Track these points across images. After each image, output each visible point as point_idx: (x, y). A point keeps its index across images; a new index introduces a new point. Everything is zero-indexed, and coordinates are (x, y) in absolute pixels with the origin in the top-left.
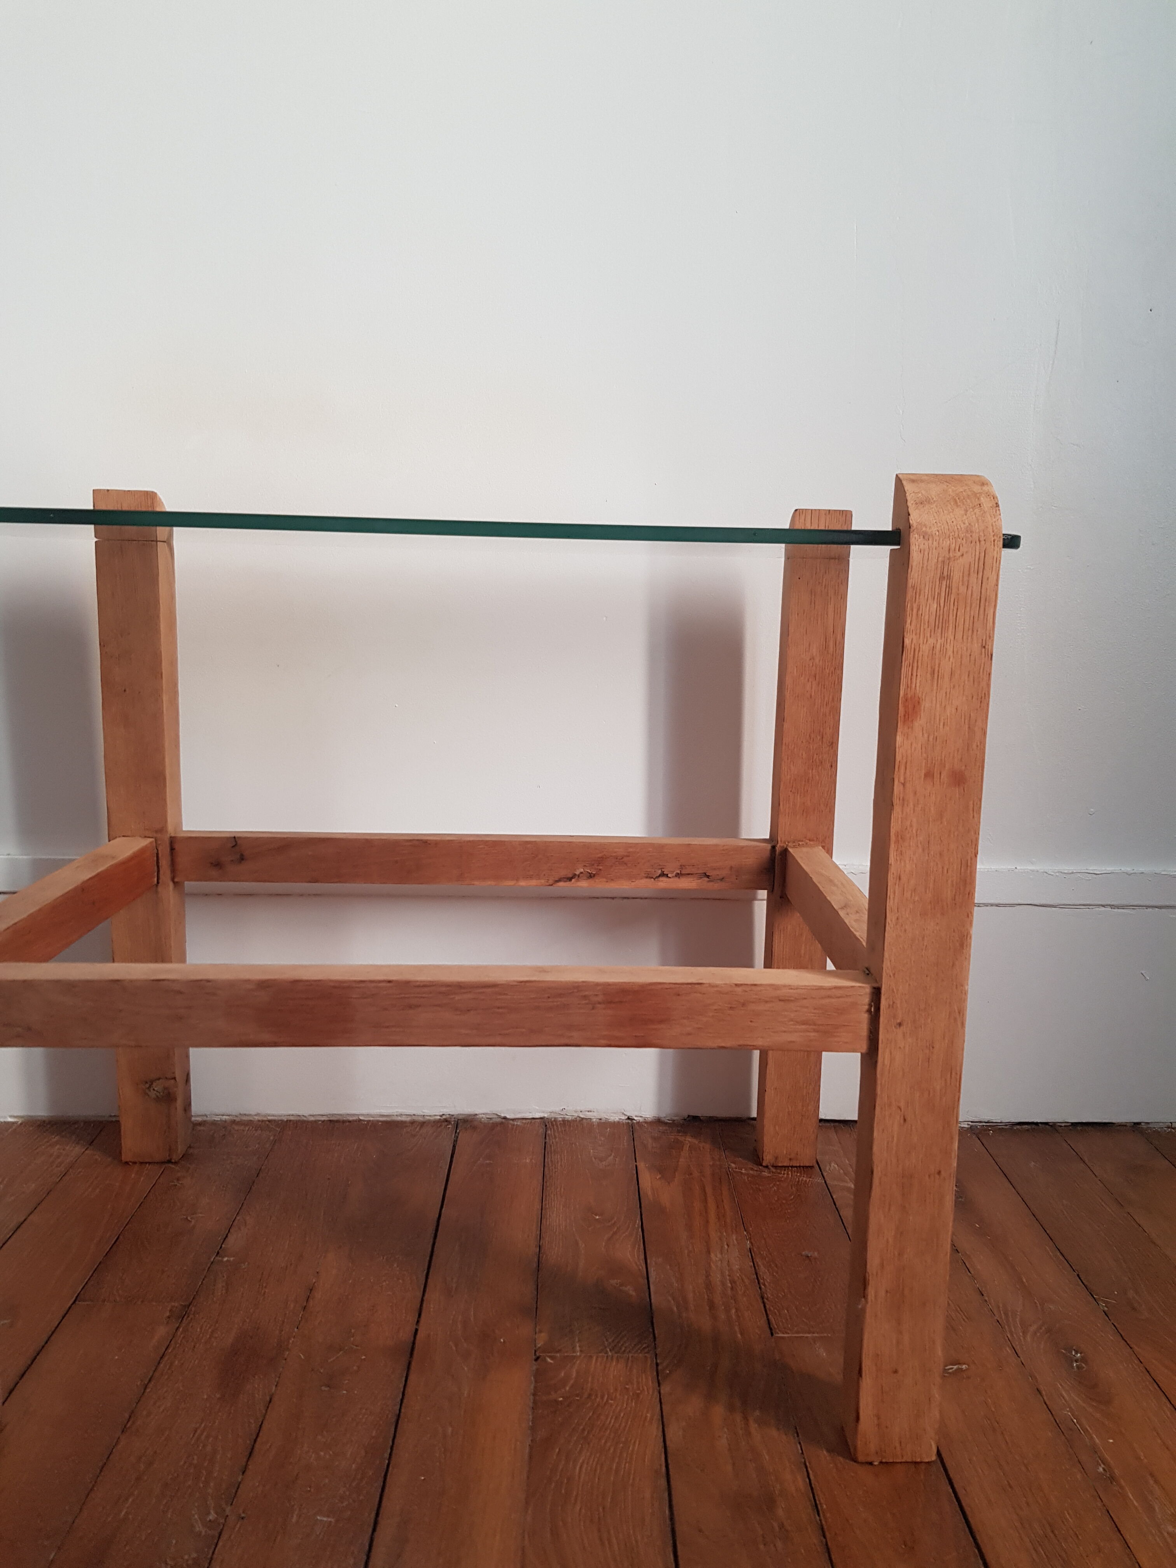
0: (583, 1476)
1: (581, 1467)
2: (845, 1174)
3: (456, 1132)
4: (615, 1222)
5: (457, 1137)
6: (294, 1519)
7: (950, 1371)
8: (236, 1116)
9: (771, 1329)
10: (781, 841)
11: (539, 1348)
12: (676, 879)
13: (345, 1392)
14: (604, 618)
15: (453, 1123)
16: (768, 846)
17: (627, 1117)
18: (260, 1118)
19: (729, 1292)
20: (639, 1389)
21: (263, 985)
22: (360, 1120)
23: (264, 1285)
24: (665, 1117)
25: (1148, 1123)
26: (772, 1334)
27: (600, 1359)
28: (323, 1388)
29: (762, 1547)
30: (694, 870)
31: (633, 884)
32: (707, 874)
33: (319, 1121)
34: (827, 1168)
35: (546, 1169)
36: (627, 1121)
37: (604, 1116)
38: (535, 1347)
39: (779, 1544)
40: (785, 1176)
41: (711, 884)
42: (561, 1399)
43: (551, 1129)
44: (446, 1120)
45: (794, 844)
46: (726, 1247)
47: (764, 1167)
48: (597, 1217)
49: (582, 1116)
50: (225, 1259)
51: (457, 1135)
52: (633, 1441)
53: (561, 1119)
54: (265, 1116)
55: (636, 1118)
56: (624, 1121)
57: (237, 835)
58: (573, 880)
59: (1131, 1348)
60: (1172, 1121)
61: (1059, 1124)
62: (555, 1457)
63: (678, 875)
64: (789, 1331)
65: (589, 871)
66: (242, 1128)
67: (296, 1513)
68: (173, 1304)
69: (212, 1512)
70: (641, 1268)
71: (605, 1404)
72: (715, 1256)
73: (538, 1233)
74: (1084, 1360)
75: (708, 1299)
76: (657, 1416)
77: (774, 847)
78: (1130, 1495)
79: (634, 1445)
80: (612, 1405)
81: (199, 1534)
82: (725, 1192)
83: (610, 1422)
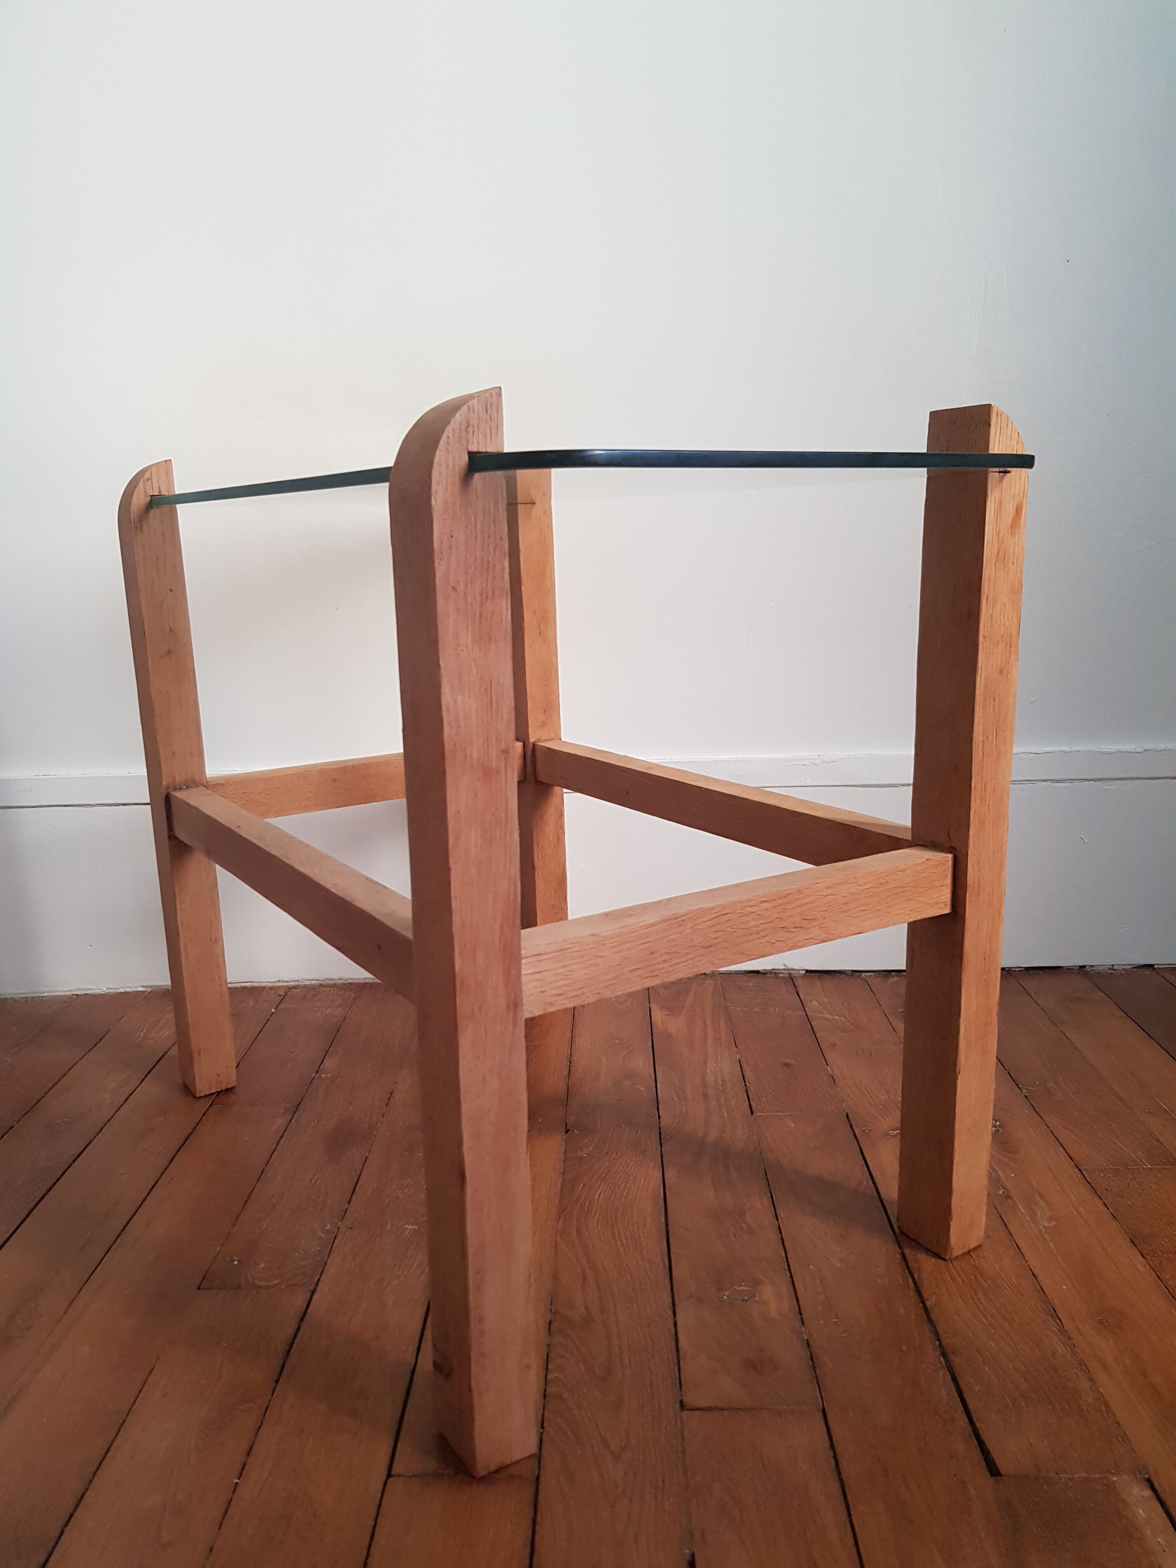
0: (601, 1199)
1: (600, 1195)
2: (824, 1008)
4: (631, 1045)
6: (389, 1227)
9: (752, 1110)
11: (569, 1125)
13: (421, 1155)
19: (720, 1088)
23: (355, 1091)
25: (1092, 966)
26: (752, 1113)
27: (616, 1132)
28: (405, 1152)
29: (733, 1238)
34: (809, 1004)
35: (576, 1011)
38: (566, 1125)
39: (746, 1237)
40: (773, 1010)
42: (585, 1155)
46: (720, 1058)
48: (617, 1041)
50: (323, 1076)
54: (347, 980)
59: (1042, 1118)
60: (1113, 964)
61: (1014, 969)
62: (580, 1189)
64: (766, 1112)
66: (328, 989)
67: (390, 1224)
68: (286, 1105)
69: (329, 1226)
70: (650, 1074)
71: (620, 1158)
72: (711, 1066)
73: (569, 1052)
74: (1000, 1126)
75: (703, 1093)
76: (659, 1166)
78: (1020, 1206)
79: (640, 1181)
80: (624, 1158)
81: (320, 1237)
82: (722, 1022)
83: (622, 1169)
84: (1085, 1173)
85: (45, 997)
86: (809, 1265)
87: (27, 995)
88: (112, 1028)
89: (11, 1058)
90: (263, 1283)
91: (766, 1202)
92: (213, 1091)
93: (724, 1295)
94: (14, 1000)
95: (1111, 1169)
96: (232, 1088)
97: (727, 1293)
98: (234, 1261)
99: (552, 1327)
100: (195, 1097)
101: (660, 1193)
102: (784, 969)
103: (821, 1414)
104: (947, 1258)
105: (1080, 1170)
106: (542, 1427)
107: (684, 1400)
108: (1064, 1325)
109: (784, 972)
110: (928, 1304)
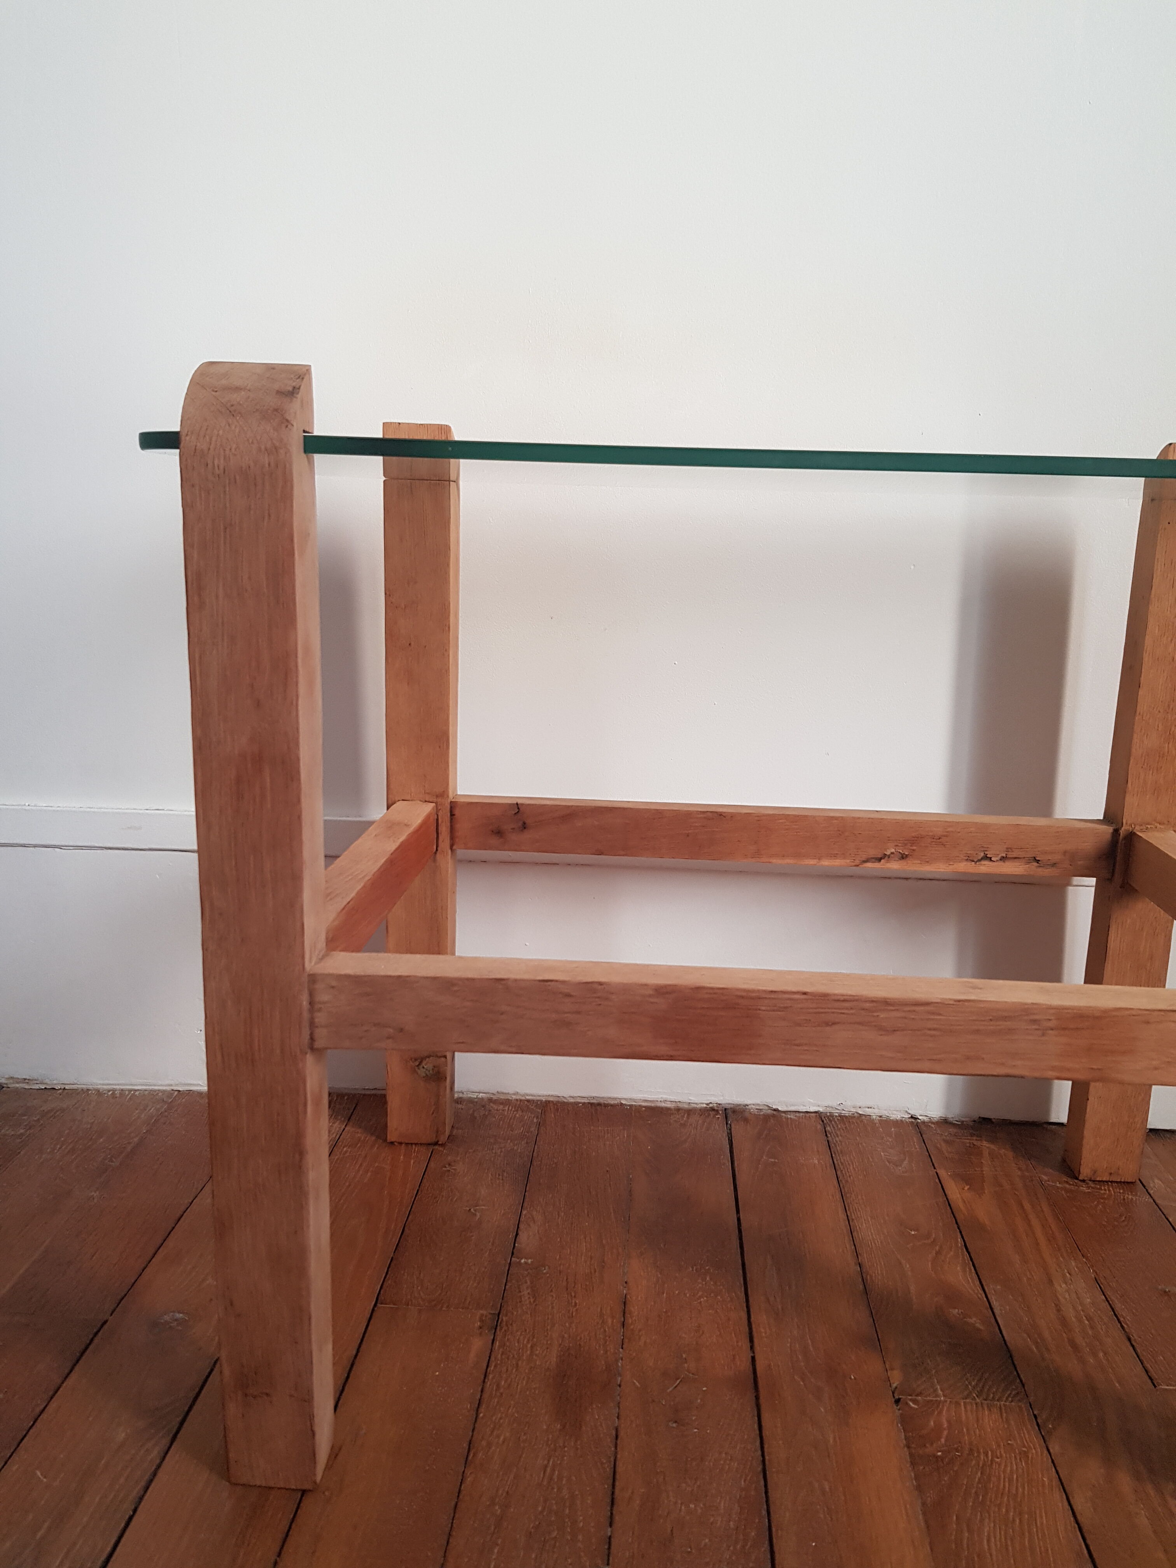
0: (994, 1552)
1: (989, 1541)
2: (1172, 1192)
3: (727, 1124)
4: (934, 1239)
5: (730, 1129)
8: (493, 1094)
9: (1151, 1379)
10: (1126, 824)
11: (896, 1388)
12: (1001, 863)
13: (696, 1430)
14: (912, 567)
15: (720, 1112)
16: (1109, 829)
17: (910, 1116)
18: (518, 1097)
19: (1089, 1330)
20: (1024, 1446)
21: (662, 991)
22: (622, 1104)
23: (573, 1294)
24: (952, 1118)
26: (1154, 1385)
27: (969, 1407)
28: (671, 1424)
30: (1022, 855)
31: (951, 867)
32: (1037, 859)
33: (580, 1103)
34: (1152, 1185)
35: (839, 1173)
36: (910, 1120)
37: (885, 1113)
38: (890, 1386)
40: (1108, 1192)
41: (1040, 870)
42: (940, 1454)
43: (830, 1125)
44: (713, 1109)
45: (1142, 828)
46: (1068, 1274)
47: (1081, 1181)
48: (913, 1233)
49: (861, 1113)
50: (523, 1261)
51: (728, 1126)
52: (1037, 1511)
53: (837, 1114)
54: (524, 1097)
55: (920, 1118)
56: (908, 1120)
57: (519, 802)
58: (882, 861)
62: (955, 1525)
63: (1003, 859)
65: (901, 851)
66: (501, 1107)
68: (481, 1312)
70: (980, 1296)
71: (991, 1461)
72: (1060, 1287)
73: (853, 1248)
75: (1068, 1338)
76: (1055, 1482)
77: (1116, 831)
79: (1041, 1517)
80: (1000, 1465)
82: (1046, 1208)
83: (1004, 1485)
85: (138, 1090)
87: (115, 1087)
94: (98, 1092)
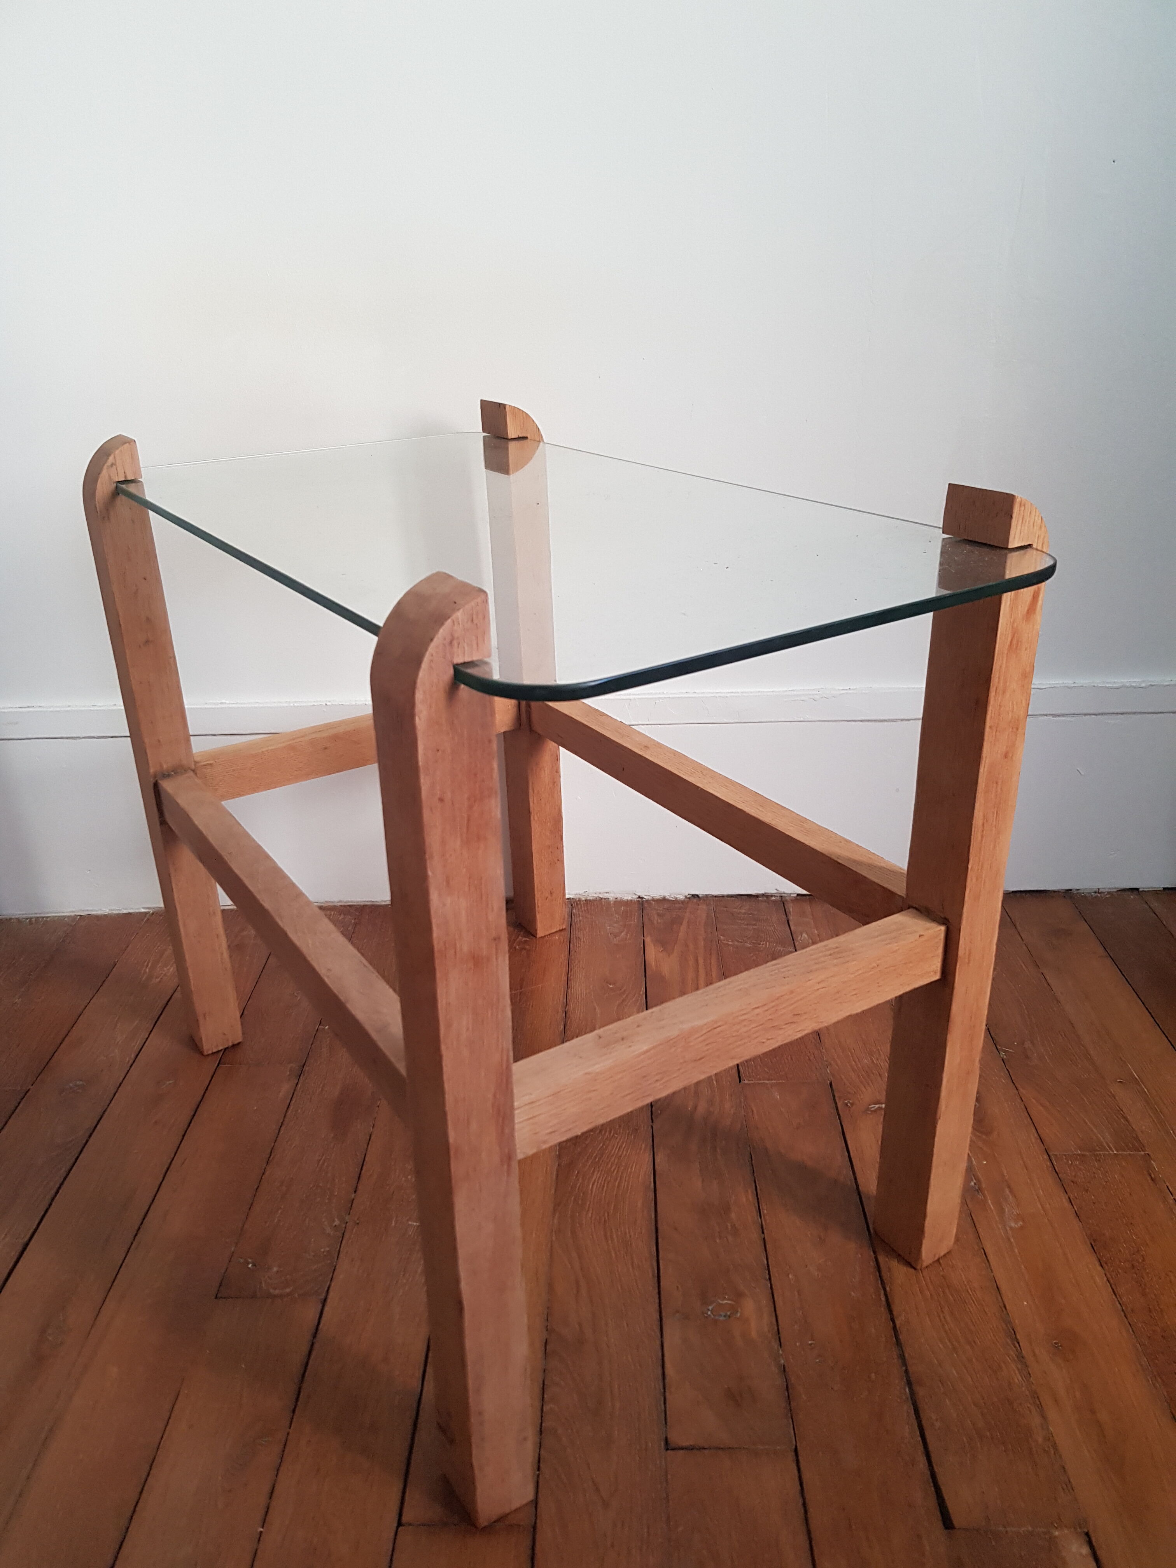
0: (594, 1191)
1: (593, 1184)
4: (625, 991)
6: (393, 1224)
7: (873, 1109)
9: (739, 1077)
17: (638, 896)
18: (341, 903)
20: (637, 1127)
25: (1078, 890)
26: (740, 1081)
29: (718, 1240)
34: (799, 938)
35: (571, 945)
36: (637, 900)
37: (619, 896)
39: (730, 1238)
40: (764, 946)
43: (576, 909)
48: (611, 986)
49: (602, 897)
52: (631, 1165)
53: (584, 899)
54: (346, 902)
55: (645, 897)
56: (635, 900)
59: (1016, 1088)
60: (1100, 887)
62: (574, 1177)
64: (754, 1080)
67: (394, 1219)
68: (291, 1065)
69: (336, 1220)
71: (612, 1137)
73: (565, 1000)
76: (650, 1146)
78: (989, 1201)
79: (632, 1168)
80: (616, 1139)
81: (329, 1235)
82: (714, 961)
83: (615, 1152)
84: (1054, 1160)
85: (49, 917)
86: (788, 1274)
87: (31, 916)
88: (118, 961)
89: (20, 1000)
90: (277, 1292)
91: (751, 1197)
92: (220, 1048)
93: (708, 1310)
94: (18, 920)
95: (1079, 1155)
96: (239, 1043)
97: (710, 1308)
98: (249, 1264)
99: (548, 1348)
100: (203, 1055)
101: (650, 1184)
102: (776, 893)
103: (793, 1454)
104: (918, 1267)
105: (1049, 1156)
106: (539, 1469)
107: (669, 1437)
108: (1022, 1349)
109: (776, 895)
110: (897, 1322)
